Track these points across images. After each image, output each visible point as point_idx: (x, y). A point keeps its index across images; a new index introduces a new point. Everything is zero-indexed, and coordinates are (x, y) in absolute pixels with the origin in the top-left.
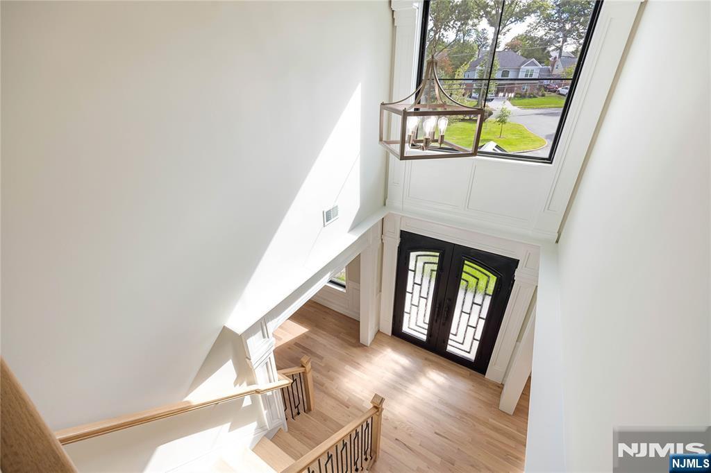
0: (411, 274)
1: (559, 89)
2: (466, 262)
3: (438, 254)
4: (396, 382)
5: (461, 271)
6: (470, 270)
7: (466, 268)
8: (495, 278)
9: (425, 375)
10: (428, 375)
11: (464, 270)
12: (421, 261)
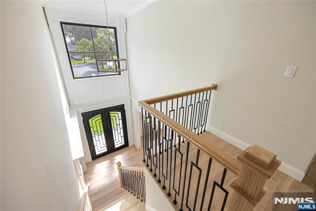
0: (92, 129)
1: (74, 57)
2: (110, 112)
3: (100, 115)
4: (110, 169)
5: (110, 117)
6: (112, 114)
7: (111, 115)
8: (120, 113)
9: (115, 160)
10: (116, 159)
11: (111, 116)
12: (94, 121)
